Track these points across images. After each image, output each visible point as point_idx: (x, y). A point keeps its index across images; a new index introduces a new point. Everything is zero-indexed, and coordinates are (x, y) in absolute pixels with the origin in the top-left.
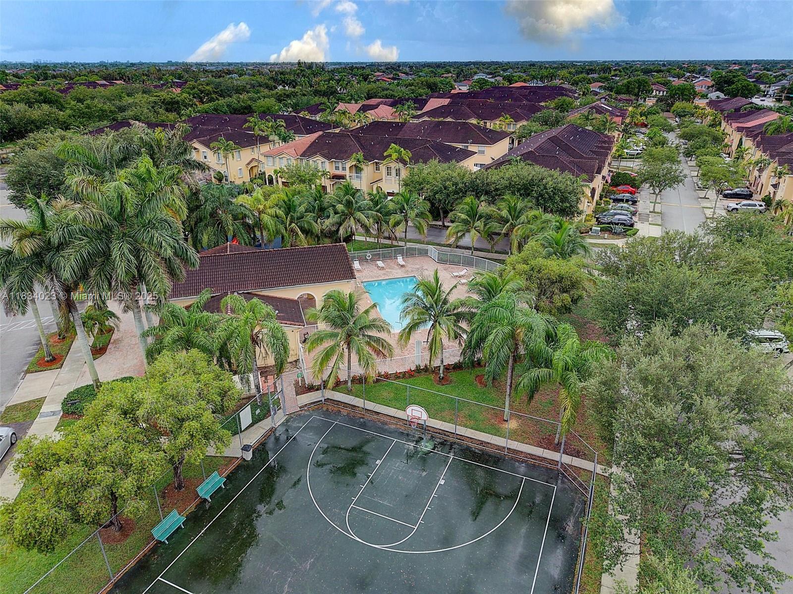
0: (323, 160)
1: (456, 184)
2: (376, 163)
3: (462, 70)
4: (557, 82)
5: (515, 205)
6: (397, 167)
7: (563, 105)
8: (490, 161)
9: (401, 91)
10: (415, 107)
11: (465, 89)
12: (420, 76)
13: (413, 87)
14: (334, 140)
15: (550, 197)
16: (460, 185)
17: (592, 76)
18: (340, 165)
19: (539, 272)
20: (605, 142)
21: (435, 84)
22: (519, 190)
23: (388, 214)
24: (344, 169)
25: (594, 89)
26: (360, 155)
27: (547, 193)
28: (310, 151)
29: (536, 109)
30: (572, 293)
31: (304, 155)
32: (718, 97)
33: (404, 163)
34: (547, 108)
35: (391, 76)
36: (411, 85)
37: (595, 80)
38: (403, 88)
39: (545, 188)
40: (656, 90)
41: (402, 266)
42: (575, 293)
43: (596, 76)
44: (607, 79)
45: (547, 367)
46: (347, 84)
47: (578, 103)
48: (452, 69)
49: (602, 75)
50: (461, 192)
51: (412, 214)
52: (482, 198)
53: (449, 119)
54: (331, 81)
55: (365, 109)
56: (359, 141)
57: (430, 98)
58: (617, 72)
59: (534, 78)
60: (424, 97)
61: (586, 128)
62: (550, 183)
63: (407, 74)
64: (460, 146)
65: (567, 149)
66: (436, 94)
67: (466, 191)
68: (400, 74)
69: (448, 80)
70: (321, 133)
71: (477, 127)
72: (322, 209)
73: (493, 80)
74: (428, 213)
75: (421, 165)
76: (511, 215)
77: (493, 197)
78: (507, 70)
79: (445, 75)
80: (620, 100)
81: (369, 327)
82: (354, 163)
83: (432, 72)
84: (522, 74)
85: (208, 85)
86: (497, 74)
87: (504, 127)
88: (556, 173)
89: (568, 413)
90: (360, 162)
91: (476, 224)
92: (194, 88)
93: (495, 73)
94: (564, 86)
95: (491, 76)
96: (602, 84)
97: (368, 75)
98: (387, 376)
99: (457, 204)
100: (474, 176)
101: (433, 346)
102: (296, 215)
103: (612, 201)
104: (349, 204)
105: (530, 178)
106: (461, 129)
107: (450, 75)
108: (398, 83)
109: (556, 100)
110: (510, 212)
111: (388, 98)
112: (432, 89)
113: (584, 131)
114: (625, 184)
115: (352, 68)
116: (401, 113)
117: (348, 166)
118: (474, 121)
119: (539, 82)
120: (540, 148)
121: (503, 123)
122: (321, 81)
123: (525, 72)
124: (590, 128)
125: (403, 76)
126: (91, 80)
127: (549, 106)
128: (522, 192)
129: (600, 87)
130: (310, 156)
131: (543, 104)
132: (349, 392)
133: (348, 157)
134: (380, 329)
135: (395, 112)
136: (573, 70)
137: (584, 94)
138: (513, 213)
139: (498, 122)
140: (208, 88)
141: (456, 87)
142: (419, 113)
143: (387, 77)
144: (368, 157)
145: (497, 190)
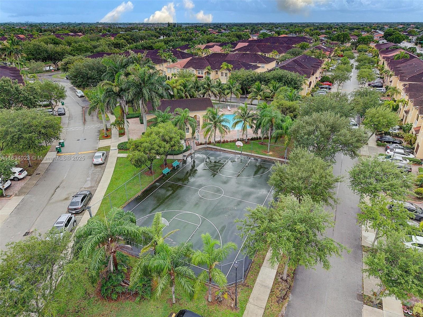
0: (193, 69)
1: (252, 77)
2: (216, 71)
3: (254, 28)
4: (303, 34)
5: (275, 85)
6: (226, 72)
7: (303, 46)
8: (267, 70)
9: (224, 39)
10: (232, 47)
11: (255, 38)
12: (232, 31)
13: (230, 37)
14: (197, 61)
15: (290, 82)
16: (254, 78)
17: (322, 31)
18: (200, 72)
19: (282, 105)
20: (319, 63)
21: (240, 36)
22: (277, 79)
23: (224, 90)
24: (202, 73)
25: (322, 38)
26: (209, 67)
27: (288, 80)
28: (187, 66)
29: (290, 48)
30: (294, 113)
31: (184, 67)
32: (383, 42)
33: (229, 70)
34: (295, 47)
35: (217, 31)
36: (229, 36)
37: (323, 34)
38: (225, 38)
39: (288, 79)
40: (353, 39)
41: (230, 111)
42: (295, 113)
43: (324, 31)
44: (329, 33)
45: (281, 129)
46: (195, 35)
47: (311, 45)
48: (249, 27)
49: (328, 30)
50: (254, 81)
51: (234, 90)
52: (263, 83)
53: (248, 52)
54: (187, 34)
55: (208, 47)
56: (208, 61)
57: (238, 43)
58: (336, 29)
59: (291, 32)
60: (235, 42)
61: (312, 56)
62: (290, 77)
63: (225, 30)
64: (253, 64)
65: (300, 65)
66: (241, 40)
67: (256, 80)
68: (222, 30)
69: (247, 33)
70: (191, 58)
71: (261, 56)
72: (198, 87)
73: (270, 33)
74: (240, 89)
75: (237, 71)
76: (274, 89)
77: (267, 83)
78: (278, 27)
79: (245, 31)
80: (332, 44)
81: (222, 121)
82: (207, 71)
83: (238, 29)
84: (285, 30)
85: (127, 35)
86: (272, 30)
87: (274, 56)
88: (293, 73)
89: (287, 142)
90: (209, 70)
91: (260, 93)
92: (121, 37)
93: (271, 29)
94: (306, 37)
95: (269, 31)
96: (325, 36)
97: (205, 30)
98: (227, 142)
99: (252, 85)
100: (259, 74)
101: (244, 129)
102: (187, 89)
103: (320, 88)
104: (208, 85)
105: (282, 75)
106: (254, 56)
107: (248, 30)
108: (222, 35)
109: (300, 44)
110: (273, 88)
111: (217, 42)
112: (239, 38)
113: (310, 57)
114: (327, 81)
115: (196, 27)
116: (225, 50)
117: (204, 72)
118: (260, 53)
119: (294, 34)
120: (288, 64)
121: (274, 55)
122: (182, 33)
123: (287, 29)
124: (314, 57)
125: (223, 31)
126: (65, 32)
127: (296, 47)
128: (279, 80)
129: (325, 37)
130: (187, 68)
131: (294, 46)
132: (214, 145)
133: (204, 69)
134: (226, 122)
135: (222, 49)
136: (312, 28)
137: (316, 41)
138: (275, 88)
139: (271, 54)
140: (127, 37)
141: (251, 37)
142: (233, 49)
143: (215, 31)
144: (213, 68)
145: (268, 80)
